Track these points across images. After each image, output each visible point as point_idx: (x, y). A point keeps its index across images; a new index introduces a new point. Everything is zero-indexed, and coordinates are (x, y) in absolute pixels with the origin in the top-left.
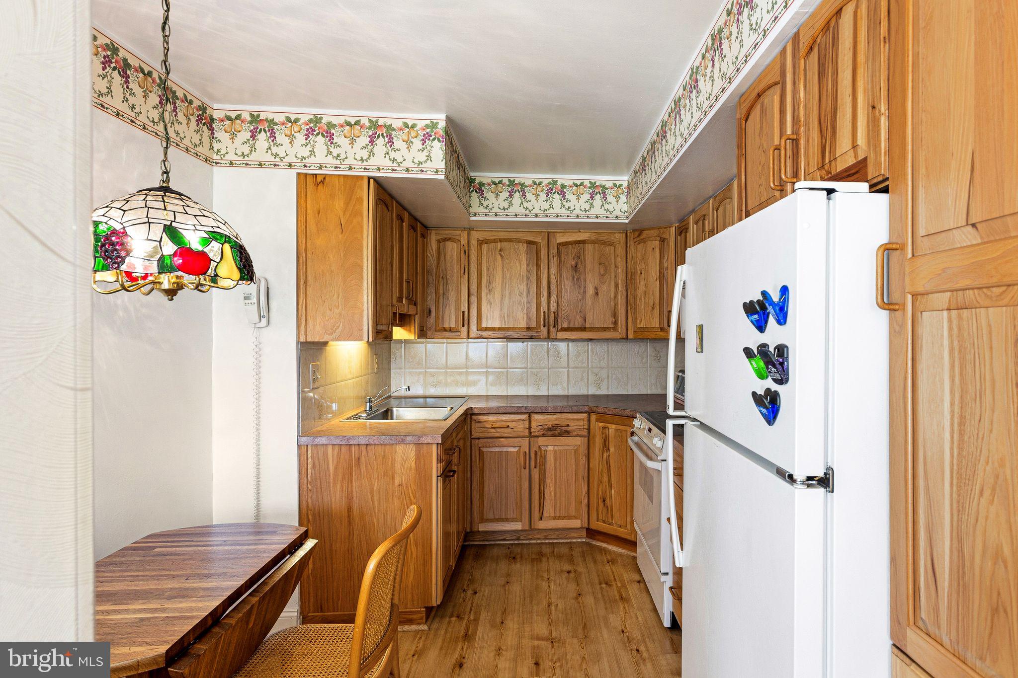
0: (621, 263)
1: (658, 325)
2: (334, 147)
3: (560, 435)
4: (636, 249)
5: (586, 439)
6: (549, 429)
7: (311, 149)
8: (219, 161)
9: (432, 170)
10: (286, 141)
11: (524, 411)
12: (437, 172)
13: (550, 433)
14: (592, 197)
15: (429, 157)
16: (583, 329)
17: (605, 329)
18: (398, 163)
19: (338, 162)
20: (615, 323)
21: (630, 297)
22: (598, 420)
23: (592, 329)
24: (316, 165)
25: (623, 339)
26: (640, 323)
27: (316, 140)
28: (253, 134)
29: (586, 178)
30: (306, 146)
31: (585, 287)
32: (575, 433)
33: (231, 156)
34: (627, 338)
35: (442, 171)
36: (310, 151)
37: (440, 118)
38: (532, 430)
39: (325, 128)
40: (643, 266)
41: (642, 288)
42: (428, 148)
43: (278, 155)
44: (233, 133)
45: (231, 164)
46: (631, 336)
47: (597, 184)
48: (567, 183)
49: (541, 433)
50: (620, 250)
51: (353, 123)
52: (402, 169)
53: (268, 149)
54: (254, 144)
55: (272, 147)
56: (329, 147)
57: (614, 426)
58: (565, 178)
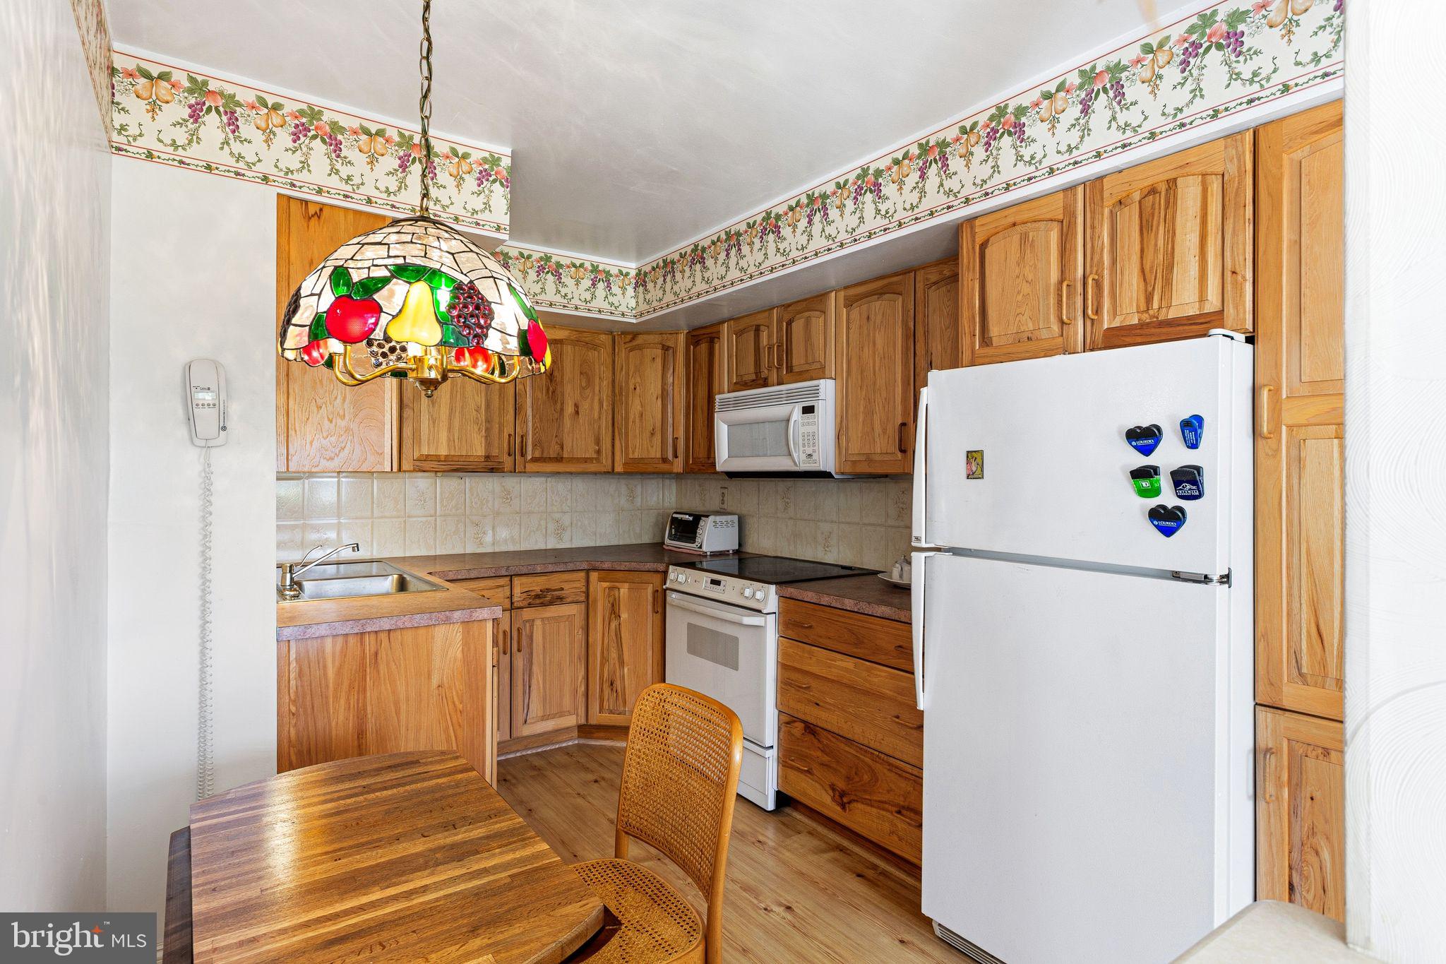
0: (607, 375)
1: (659, 455)
2: (343, 163)
3: (551, 603)
4: (627, 358)
5: (583, 606)
6: (537, 596)
7: (303, 159)
8: (125, 147)
9: (492, 225)
10: (258, 137)
11: (504, 573)
12: (498, 229)
13: (538, 601)
14: (594, 285)
15: (487, 206)
16: (559, 459)
17: (586, 460)
18: (443, 207)
19: (349, 188)
20: (598, 452)
21: (618, 417)
22: (601, 580)
23: (572, 460)
24: (311, 187)
25: (609, 472)
26: (633, 453)
27: (311, 145)
28: (194, 111)
29: (588, 258)
30: (294, 152)
31: (562, 404)
32: (569, 600)
33: (148, 142)
34: (611, 473)
35: (505, 229)
36: (301, 162)
37: (504, 151)
38: (515, 599)
39: (328, 129)
40: (638, 380)
41: (635, 407)
42: (487, 192)
43: (243, 157)
44: (154, 102)
45: (150, 155)
46: (619, 468)
47: (601, 268)
48: (564, 261)
49: (525, 603)
50: (604, 354)
51: (373, 132)
52: (448, 215)
53: (223, 143)
54: (197, 129)
55: (232, 141)
56: (334, 162)
57: (626, 585)
58: (561, 254)
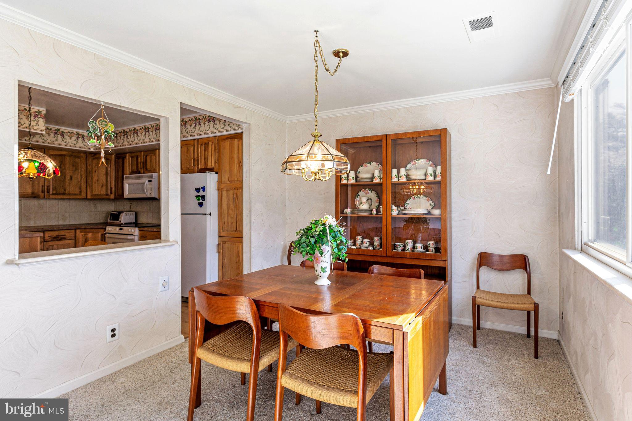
0: (84, 166)
1: (105, 193)
3: (60, 240)
4: (92, 161)
5: (74, 241)
6: (55, 238)
9: (39, 129)
11: (41, 230)
12: (41, 130)
13: (55, 239)
15: (37, 124)
16: (64, 194)
17: (75, 195)
20: (81, 192)
21: (89, 181)
22: (81, 232)
23: (69, 194)
25: (85, 199)
26: (95, 192)
29: (75, 130)
31: (65, 176)
32: (68, 238)
34: (86, 199)
35: (44, 131)
37: (43, 109)
38: (45, 238)
40: (96, 168)
41: (95, 178)
42: (37, 120)
46: (89, 197)
47: (80, 134)
48: (65, 131)
49: (50, 240)
50: (83, 160)
52: (23, 127)
57: (91, 233)
58: (62, 129)
